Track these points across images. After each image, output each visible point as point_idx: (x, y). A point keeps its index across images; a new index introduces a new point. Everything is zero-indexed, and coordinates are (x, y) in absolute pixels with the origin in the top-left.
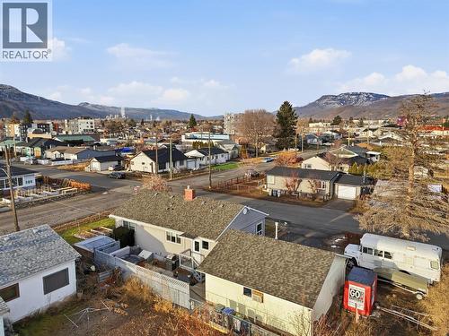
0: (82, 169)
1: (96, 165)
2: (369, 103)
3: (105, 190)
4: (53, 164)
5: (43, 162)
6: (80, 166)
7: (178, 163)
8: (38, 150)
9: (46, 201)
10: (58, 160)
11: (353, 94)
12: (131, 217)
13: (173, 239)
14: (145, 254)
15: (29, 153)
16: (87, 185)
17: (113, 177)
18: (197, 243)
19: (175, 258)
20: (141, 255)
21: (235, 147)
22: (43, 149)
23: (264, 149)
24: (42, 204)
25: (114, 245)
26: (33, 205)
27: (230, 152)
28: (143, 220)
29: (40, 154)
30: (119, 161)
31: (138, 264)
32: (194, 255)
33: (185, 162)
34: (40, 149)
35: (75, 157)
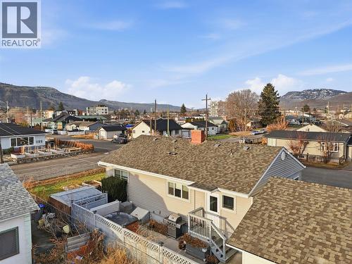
0: (92, 138)
1: (103, 133)
2: (329, 97)
3: (107, 151)
4: (69, 134)
5: (62, 133)
6: (90, 135)
7: (174, 132)
8: (60, 124)
9: (50, 158)
10: (74, 131)
11: (314, 90)
12: (123, 164)
13: (178, 193)
14: (140, 213)
15: (53, 127)
16: (90, 146)
17: (116, 142)
18: (214, 200)
19: (180, 220)
20: (134, 213)
21: (224, 122)
22: (64, 123)
23: (249, 125)
24: (46, 160)
25: (99, 198)
26: (37, 161)
27: (219, 126)
28: (138, 167)
29: (61, 127)
30: (123, 131)
31: (126, 227)
32: (208, 216)
33: (180, 131)
34: (61, 124)
35: (88, 129)
